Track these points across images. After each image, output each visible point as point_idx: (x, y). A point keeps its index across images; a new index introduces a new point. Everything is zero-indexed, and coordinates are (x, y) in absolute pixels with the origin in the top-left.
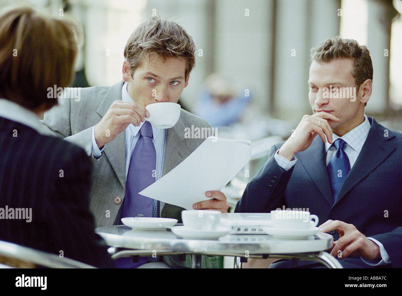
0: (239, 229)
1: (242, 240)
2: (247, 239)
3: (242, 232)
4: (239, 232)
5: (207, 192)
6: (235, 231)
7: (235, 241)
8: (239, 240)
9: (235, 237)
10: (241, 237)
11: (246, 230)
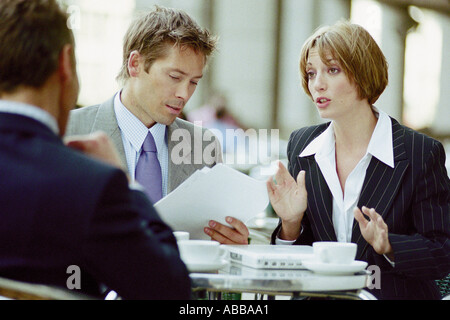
0: (266, 264)
1: (270, 276)
2: (274, 275)
3: (270, 266)
4: (266, 267)
5: (227, 217)
6: (262, 266)
7: (261, 276)
8: (266, 275)
9: (261, 272)
10: (268, 272)
11: (274, 264)
